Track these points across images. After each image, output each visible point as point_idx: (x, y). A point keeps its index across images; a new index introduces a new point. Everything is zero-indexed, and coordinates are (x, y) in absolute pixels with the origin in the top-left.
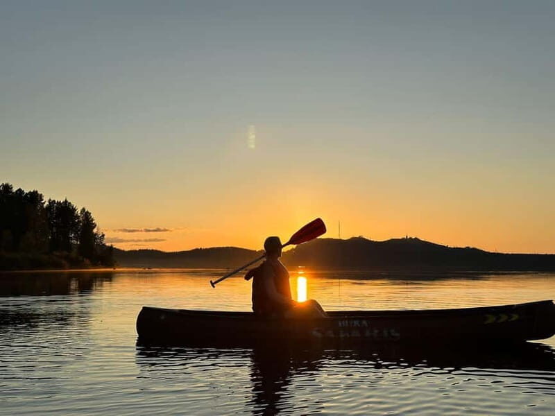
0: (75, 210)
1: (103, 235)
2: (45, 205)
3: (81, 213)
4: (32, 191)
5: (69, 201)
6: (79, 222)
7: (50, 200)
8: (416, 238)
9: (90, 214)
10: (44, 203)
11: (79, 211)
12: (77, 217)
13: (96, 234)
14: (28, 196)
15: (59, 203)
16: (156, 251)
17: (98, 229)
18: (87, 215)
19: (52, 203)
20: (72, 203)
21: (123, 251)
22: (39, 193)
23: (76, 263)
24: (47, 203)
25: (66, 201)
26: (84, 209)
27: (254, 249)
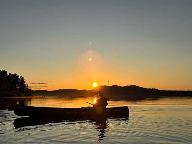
0: (18, 77)
1: (28, 85)
2: (8, 75)
3: (20, 78)
4: (3, 70)
5: (16, 74)
6: (20, 81)
7: (9, 73)
8: (135, 85)
9: (23, 78)
10: (8, 74)
11: (19, 77)
12: (19, 79)
13: (25, 85)
14: (2, 72)
15: (12, 74)
16: (45, 90)
17: (26, 83)
18: (22, 78)
19: (10, 74)
20: (17, 74)
21: (34, 91)
22: (6, 71)
23: (19, 95)
24: (9, 74)
25: (15, 74)
26: (21, 76)
27: (79, 90)
